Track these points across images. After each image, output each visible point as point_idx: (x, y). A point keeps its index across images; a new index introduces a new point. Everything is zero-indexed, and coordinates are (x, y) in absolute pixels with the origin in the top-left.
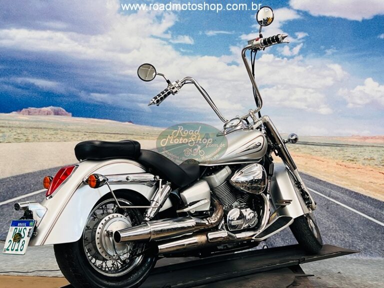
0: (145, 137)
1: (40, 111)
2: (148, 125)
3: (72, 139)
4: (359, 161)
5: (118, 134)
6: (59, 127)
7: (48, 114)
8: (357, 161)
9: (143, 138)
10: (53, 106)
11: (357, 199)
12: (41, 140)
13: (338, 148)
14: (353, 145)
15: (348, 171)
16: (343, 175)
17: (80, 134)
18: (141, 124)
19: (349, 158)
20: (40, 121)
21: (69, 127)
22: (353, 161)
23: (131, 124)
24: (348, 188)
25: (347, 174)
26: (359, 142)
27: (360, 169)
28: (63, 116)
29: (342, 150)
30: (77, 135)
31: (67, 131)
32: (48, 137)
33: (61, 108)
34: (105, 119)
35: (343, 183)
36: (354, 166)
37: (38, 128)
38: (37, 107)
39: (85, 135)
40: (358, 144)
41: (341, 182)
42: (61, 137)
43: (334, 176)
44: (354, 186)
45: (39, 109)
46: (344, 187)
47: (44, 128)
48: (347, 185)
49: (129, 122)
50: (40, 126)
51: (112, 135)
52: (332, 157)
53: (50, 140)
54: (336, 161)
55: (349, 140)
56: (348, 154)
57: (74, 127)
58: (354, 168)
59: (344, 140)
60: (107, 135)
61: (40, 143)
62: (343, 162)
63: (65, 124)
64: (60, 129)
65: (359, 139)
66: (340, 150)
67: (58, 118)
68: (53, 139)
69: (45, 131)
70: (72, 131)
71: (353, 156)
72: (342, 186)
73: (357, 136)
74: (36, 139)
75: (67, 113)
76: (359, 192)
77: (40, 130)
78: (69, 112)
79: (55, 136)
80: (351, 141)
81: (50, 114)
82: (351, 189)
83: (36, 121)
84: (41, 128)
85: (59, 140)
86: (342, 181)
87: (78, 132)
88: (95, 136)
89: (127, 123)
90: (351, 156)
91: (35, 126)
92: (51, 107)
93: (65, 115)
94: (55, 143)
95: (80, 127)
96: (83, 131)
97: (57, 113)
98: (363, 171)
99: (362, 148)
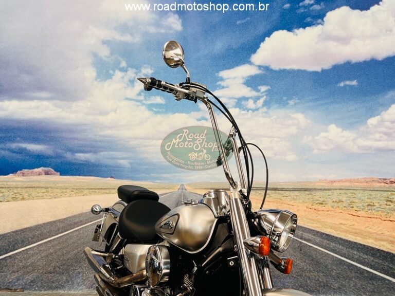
1: (32, 172)
2: (128, 179)
3: (61, 195)
4: (328, 204)
5: (101, 189)
7: (39, 175)
8: (326, 204)
10: (44, 167)
11: (329, 241)
12: (35, 198)
13: (307, 192)
14: (321, 189)
15: (317, 214)
16: (313, 218)
17: (68, 191)
18: (122, 179)
19: (318, 201)
20: (33, 181)
21: (57, 185)
22: (322, 204)
23: (113, 179)
24: (320, 230)
25: (317, 216)
26: (326, 186)
27: (329, 212)
28: (52, 176)
29: (311, 194)
30: (66, 192)
31: (57, 189)
32: (41, 194)
33: (50, 169)
34: (89, 176)
35: (315, 225)
36: (324, 209)
37: (32, 187)
38: (30, 169)
39: (72, 191)
40: (326, 188)
41: (312, 225)
42: (52, 195)
43: (304, 219)
44: (325, 228)
45: (31, 170)
46: (315, 229)
47: (37, 187)
48: (318, 227)
50: (34, 186)
51: (96, 190)
52: (301, 201)
53: (43, 198)
54: (306, 205)
55: (317, 184)
56: (317, 198)
57: (62, 185)
58: (323, 211)
59: (312, 184)
60: (91, 190)
61: (34, 201)
62: (312, 205)
63: (54, 182)
64: (50, 187)
65: (327, 183)
66: (308, 194)
67: (48, 177)
68: (45, 197)
69: (38, 190)
70: (61, 188)
71: (321, 200)
72: (313, 229)
73: (324, 180)
74: (31, 197)
75: (56, 172)
76: (330, 234)
77: (33, 189)
79: (46, 194)
80: (319, 186)
81: (41, 174)
82: (323, 231)
83: (30, 182)
84: (34, 187)
85: (50, 197)
86: (313, 223)
87: (66, 189)
88: (82, 192)
89: (109, 179)
90: (320, 199)
91: (29, 186)
92: (42, 168)
93: (54, 174)
94: (46, 200)
95: (67, 184)
96: (71, 188)
97: (47, 173)
98: (332, 213)
99: (330, 192)
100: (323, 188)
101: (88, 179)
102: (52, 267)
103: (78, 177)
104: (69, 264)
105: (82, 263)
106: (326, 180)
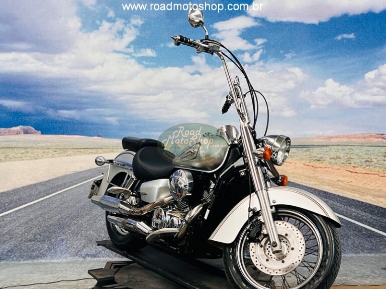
0: (114, 150)
1: (9, 131)
2: (116, 138)
3: (42, 156)
4: (325, 160)
5: (87, 148)
6: (29, 146)
7: (17, 134)
8: (323, 161)
9: (113, 151)
11: (326, 198)
12: (12, 160)
13: (304, 149)
14: (318, 146)
15: (315, 171)
16: (311, 175)
17: (50, 151)
18: (110, 138)
19: (316, 158)
20: (10, 141)
21: (39, 145)
22: (319, 161)
23: (100, 138)
24: (317, 188)
25: (314, 173)
26: (324, 142)
27: (326, 169)
28: (32, 135)
29: (308, 151)
30: (48, 152)
31: (38, 149)
32: (19, 155)
33: (30, 127)
34: (74, 135)
35: (312, 182)
36: (321, 166)
37: (9, 148)
39: (55, 151)
40: (324, 144)
41: (310, 183)
42: (32, 155)
43: (302, 177)
44: (323, 185)
45: (9, 129)
46: (312, 187)
48: (315, 185)
49: (98, 136)
50: (11, 146)
51: (82, 150)
52: (298, 158)
53: (21, 159)
54: (303, 162)
55: (314, 140)
56: (314, 154)
57: (44, 144)
58: (321, 168)
59: (309, 141)
60: (76, 150)
61: (11, 162)
62: (310, 162)
63: (35, 142)
64: (30, 147)
65: (323, 139)
66: (306, 151)
67: (28, 136)
68: (24, 158)
69: (15, 150)
70: (43, 148)
71: (319, 156)
72: (311, 186)
73: (322, 136)
74: (7, 158)
75: (36, 131)
76: (327, 191)
77: (11, 150)
78: (38, 130)
79: (26, 155)
80: (316, 141)
81: (20, 133)
82: (320, 189)
83: (7, 141)
84: (12, 148)
85: (29, 158)
86: (310, 181)
87: (49, 149)
88: (66, 152)
89: (96, 137)
90: (317, 156)
91: (6, 146)
92: (21, 126)
93: (34, 133)
94: (26, 161)
95: (49, 144)
96: (53, 148)
97: (26, 132)
98: (330, 170)
99: (327, 148)
100: (320, 144)
101: (73, 138)
102: (32, 234)
103: (61, 136)
104: (51, 231)
105: (66, 230)
106: (324, 136)
